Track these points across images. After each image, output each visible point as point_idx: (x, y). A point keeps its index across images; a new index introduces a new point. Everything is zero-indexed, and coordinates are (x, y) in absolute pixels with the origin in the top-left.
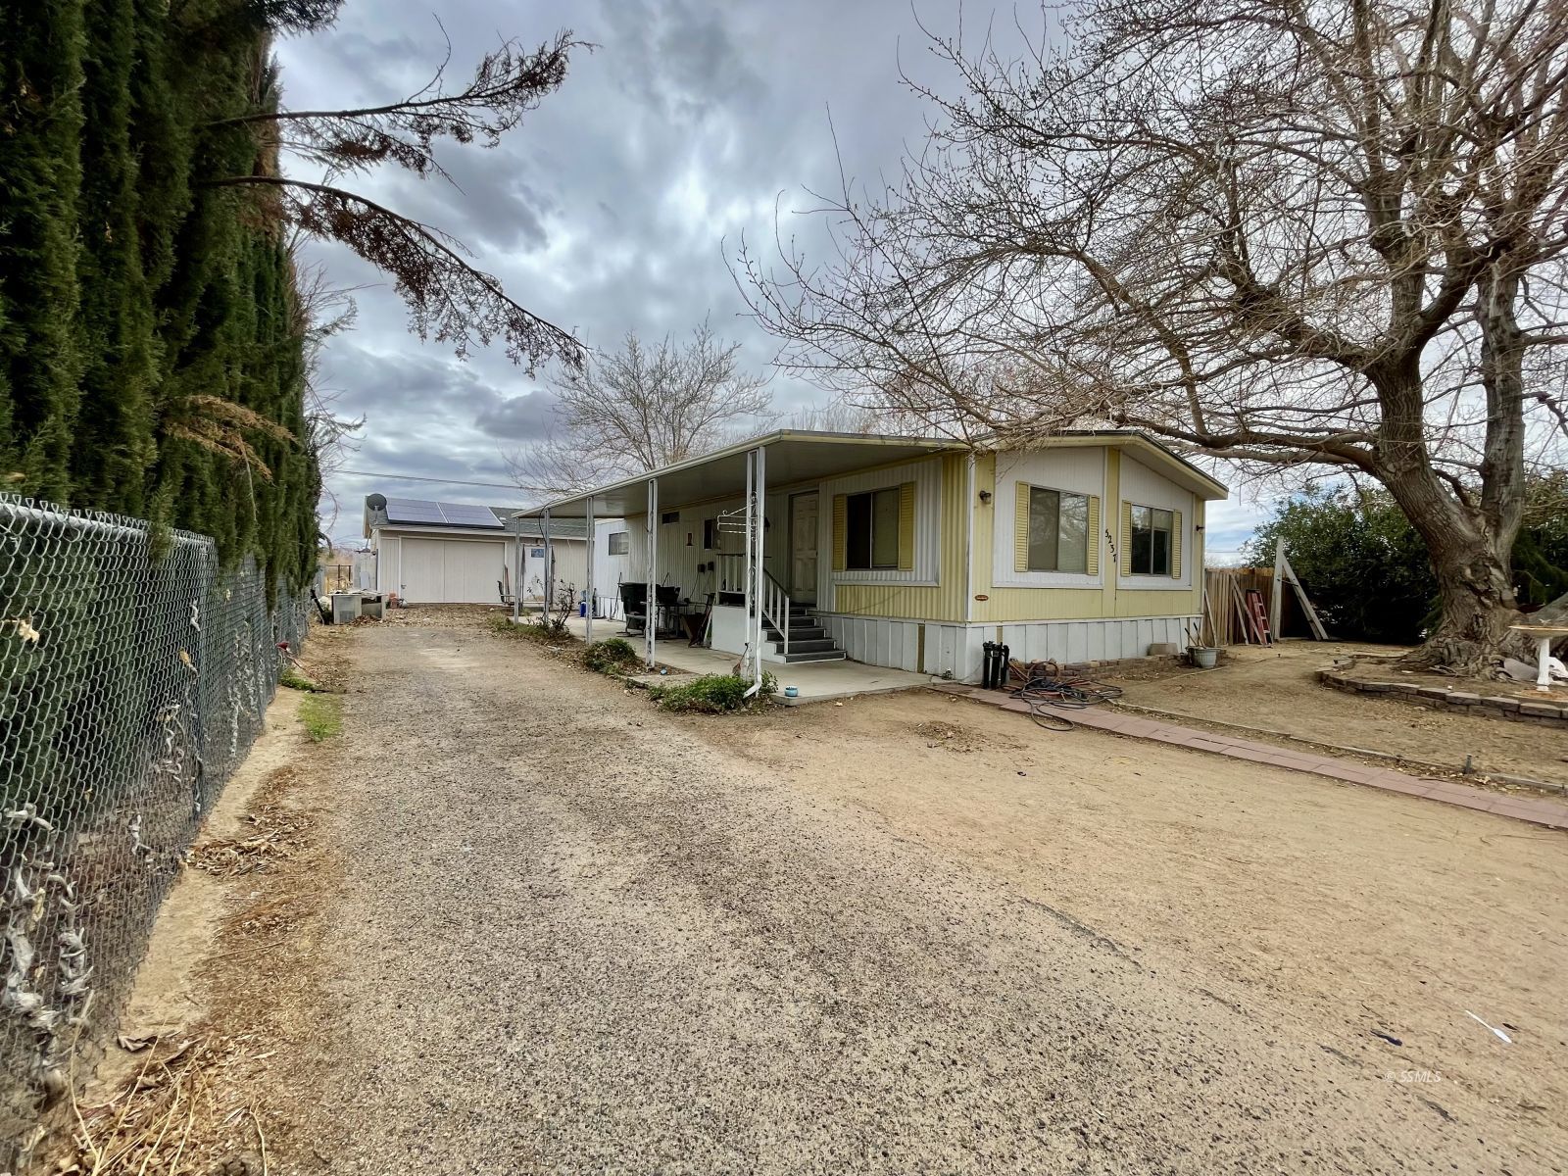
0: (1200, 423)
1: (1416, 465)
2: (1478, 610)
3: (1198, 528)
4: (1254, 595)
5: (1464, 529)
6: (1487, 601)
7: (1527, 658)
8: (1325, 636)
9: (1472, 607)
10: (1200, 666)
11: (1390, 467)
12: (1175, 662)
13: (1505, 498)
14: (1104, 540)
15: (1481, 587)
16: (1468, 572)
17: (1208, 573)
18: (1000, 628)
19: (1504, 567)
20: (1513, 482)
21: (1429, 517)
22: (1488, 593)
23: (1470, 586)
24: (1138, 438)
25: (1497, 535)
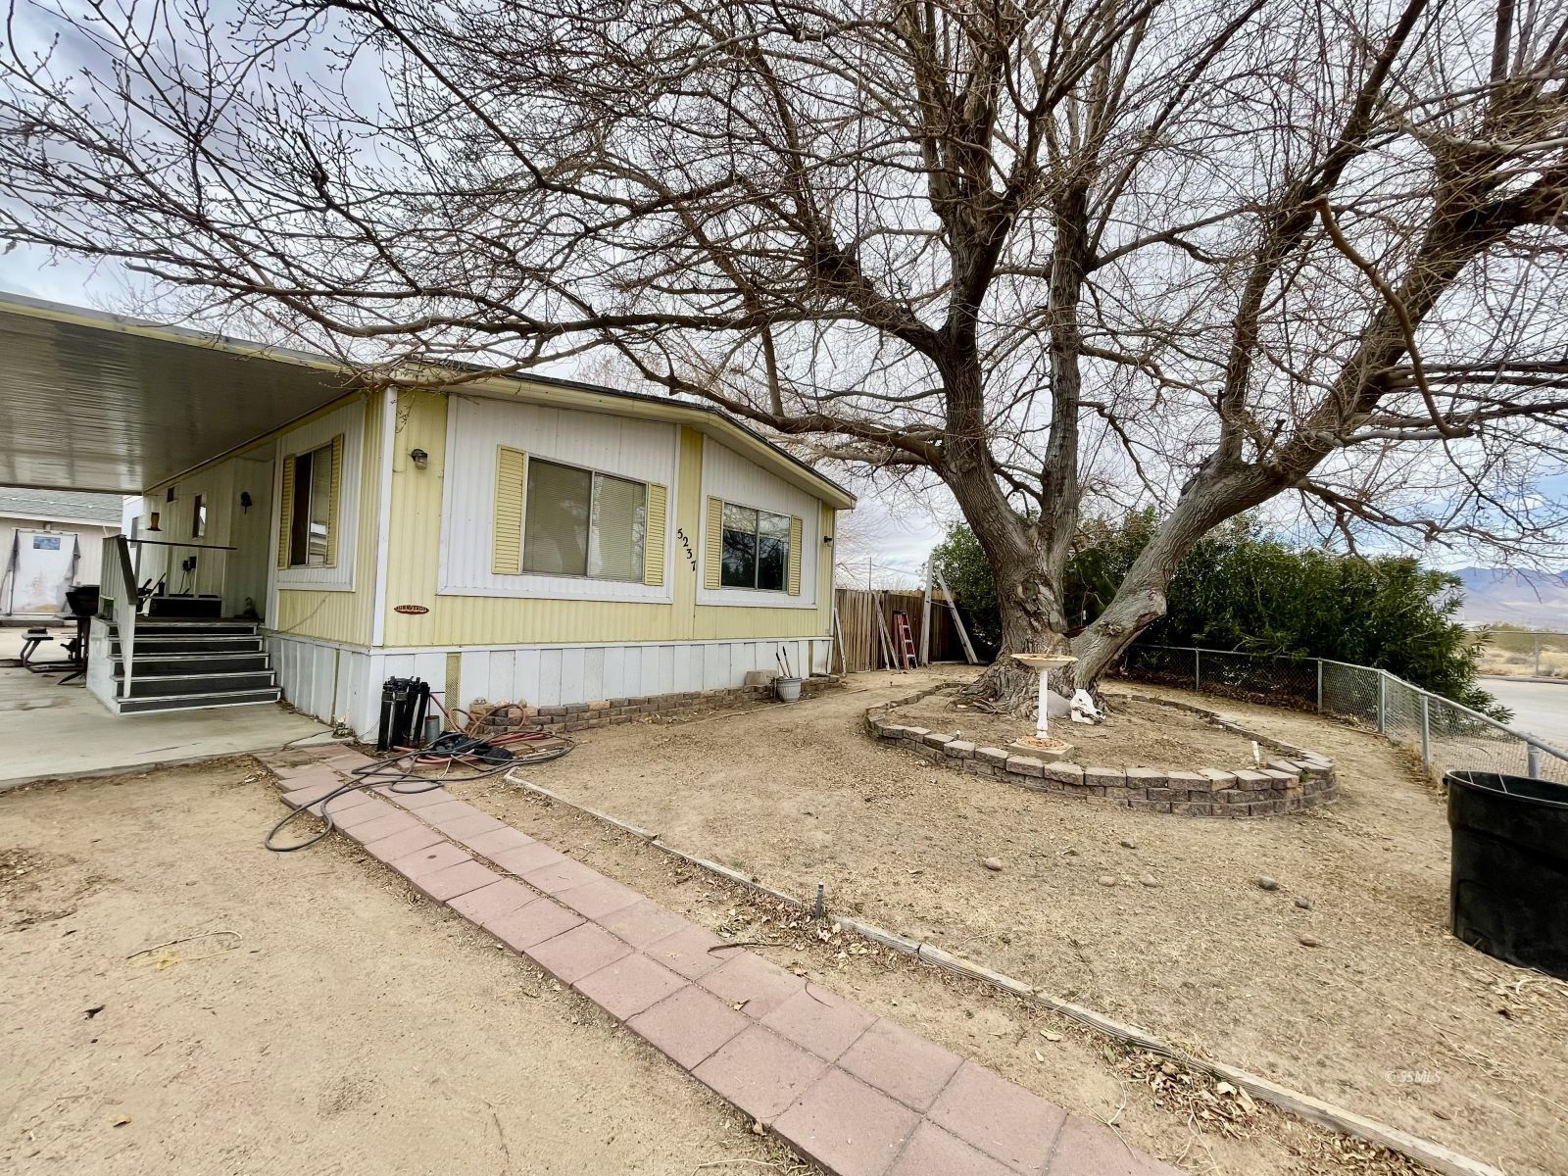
0: (777, 402)
1: (974, 464)
2: (1029, 634)
3: (826, 540)
4: (900, 617)
5: (1019, 541)
6: (1035, 624)
7: (1065, 690)
8: (975, 660)
9: (1025, 631)
10: (783, 701)
11: (952, 466)
12: (754, 695)
13: (1059, 511)
14: (672, 542)
15: (1030, 607)
16: (1020, 589)
17: (841, 593)
18: (454, 657)
19: (1055, 585)
20: (1066, 493)
21: (986, 526)
22: (1037, 615)
23: (1021, 605)
24: (713, 417)
25: (1049, 550)
